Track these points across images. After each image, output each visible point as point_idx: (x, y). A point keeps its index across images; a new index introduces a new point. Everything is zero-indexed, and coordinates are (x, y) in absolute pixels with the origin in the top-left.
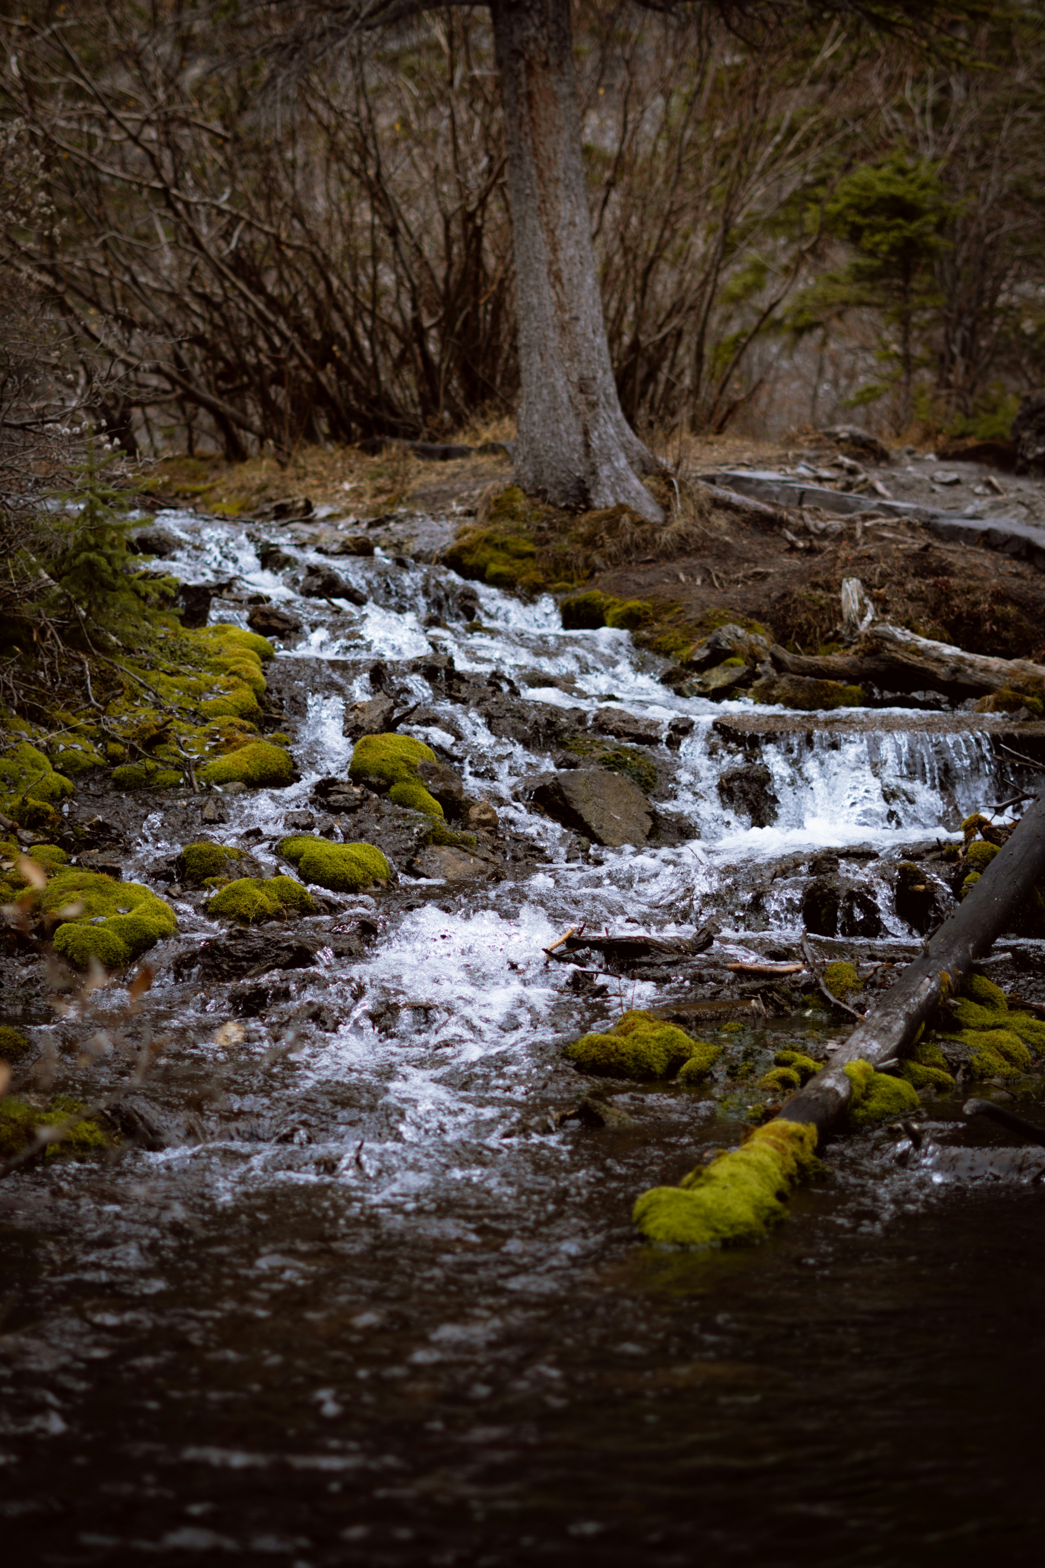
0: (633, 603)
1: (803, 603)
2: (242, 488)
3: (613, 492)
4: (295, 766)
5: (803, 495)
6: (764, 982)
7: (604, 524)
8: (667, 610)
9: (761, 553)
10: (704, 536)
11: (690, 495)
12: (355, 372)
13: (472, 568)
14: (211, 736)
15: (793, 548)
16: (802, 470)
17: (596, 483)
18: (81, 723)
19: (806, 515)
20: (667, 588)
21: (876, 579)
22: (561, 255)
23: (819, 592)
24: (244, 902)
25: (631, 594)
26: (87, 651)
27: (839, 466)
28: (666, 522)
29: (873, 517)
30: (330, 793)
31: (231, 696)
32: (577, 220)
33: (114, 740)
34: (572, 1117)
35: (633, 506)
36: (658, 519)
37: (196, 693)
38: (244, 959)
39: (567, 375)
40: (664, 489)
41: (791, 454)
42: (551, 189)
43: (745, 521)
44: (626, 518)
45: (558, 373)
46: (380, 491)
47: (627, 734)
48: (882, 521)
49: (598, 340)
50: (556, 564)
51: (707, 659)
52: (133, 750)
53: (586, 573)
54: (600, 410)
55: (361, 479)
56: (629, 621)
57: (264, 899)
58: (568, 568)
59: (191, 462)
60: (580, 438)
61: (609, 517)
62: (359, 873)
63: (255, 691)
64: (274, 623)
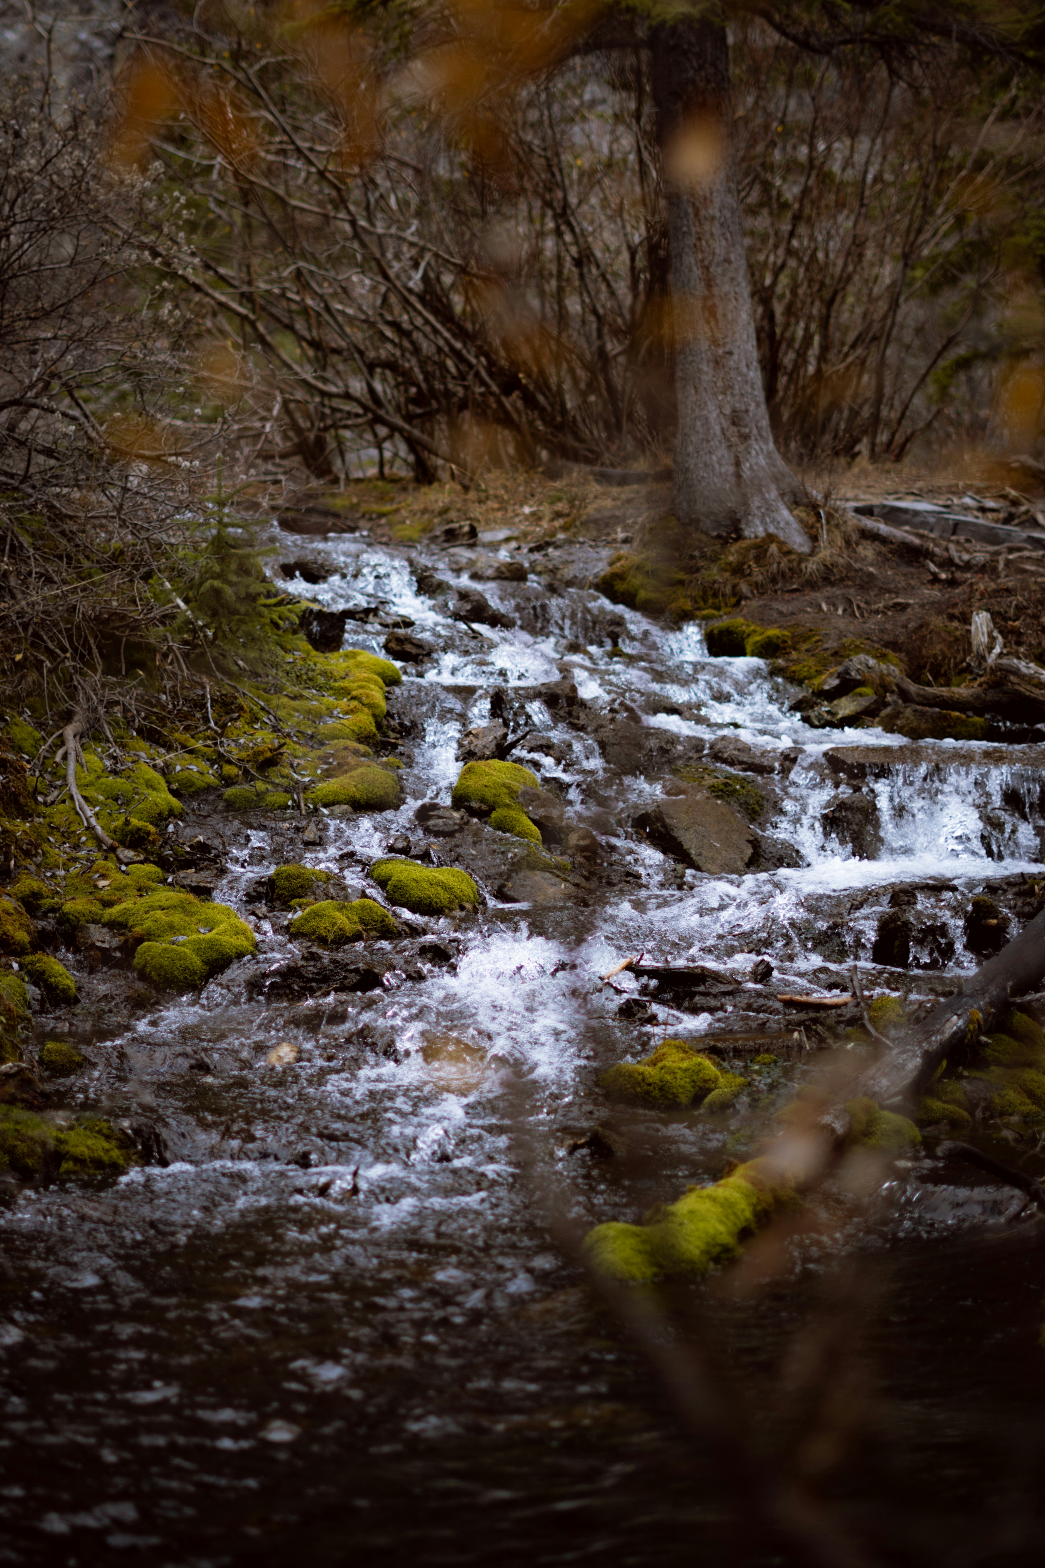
0: (773, 632)
1: (938, 634)
2: (424, 511)
3: (763, 522)
4: (402, 790)
5: (956, 527)
6: (812, 1015)
7: (752, 553)
8: (806, 639)
9: (903, 584)
10: (849, 567)
11: (837, 526)
12: (541, 398)
13: (623, 594)
14: (324, 759)
15: (935, 579)
16: (967, 501)
17: (747, 513)
18: (199, 745)
19: (952, 547)
20: (807, 618)
21: (1012, 612)
22: (715, 291)
23: (955, 624)
24: (324, 924)
25: (772, 623)
26: (210, 674)
27: (1004, 497)
28: (812, 553)
29: (1019, 549)
30: (430, 818)
31: (349, 721)
32: (732, 257)
33: (229, 762)
34: (582, 1146)
35: (782, 536)
36: (806, 549)
37: (315, 716)
38: (314, 980)
39: (720, 407)
40: (812, 520)
41: (961, 484)
42: (707, 226)
43: (891, 552)
44: (773, 548)
45: (711, 406)
46: (558, 515)
47: (741, 763)
48: (1026, 553)
49: (752, 374)
50: (705, 592)
51: (836, 688)
52: (246, 772)
53: (733, 600)
54: (752, 442)
55: (541, 504)
56: (767, 650)
57: (344, 921)
58: (715, 595)
59: (380, 484)
60: (732, 469)
61: (758, 547)
62: (444, 897)
63: (374, 716)
64: (408, 648)
